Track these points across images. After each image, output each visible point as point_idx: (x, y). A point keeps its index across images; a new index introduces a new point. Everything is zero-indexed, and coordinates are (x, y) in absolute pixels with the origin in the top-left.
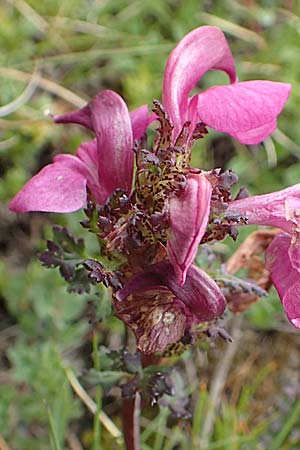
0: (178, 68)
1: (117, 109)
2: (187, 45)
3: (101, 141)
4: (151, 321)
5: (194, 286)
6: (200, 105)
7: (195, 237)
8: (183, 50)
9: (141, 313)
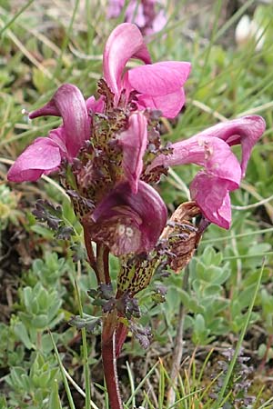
0: (111, 51)
1: (74, 94)
2: (116, 36)
3: (66, 119)
4: (118, 234)
5: (143, 199)
6: (130, 77)
7: (140, 148)
8: (113, 40)
9: (110, 232)
